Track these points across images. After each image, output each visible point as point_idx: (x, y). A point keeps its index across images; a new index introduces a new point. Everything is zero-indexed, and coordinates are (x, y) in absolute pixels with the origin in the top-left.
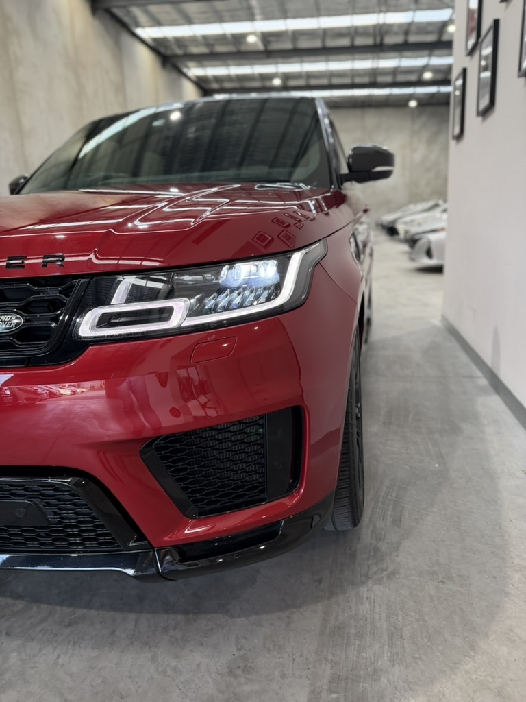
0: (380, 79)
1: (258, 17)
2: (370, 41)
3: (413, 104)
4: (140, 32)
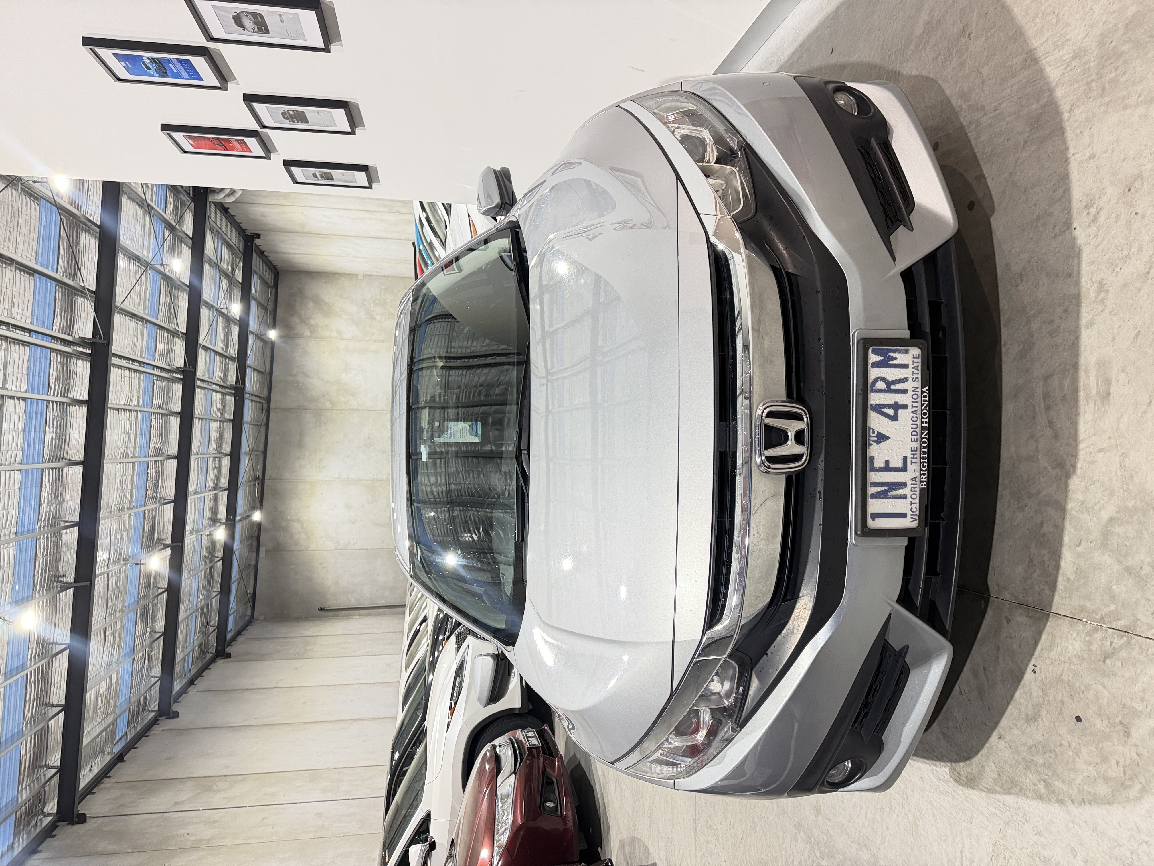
2: (178, 388)
3: (273, 334)
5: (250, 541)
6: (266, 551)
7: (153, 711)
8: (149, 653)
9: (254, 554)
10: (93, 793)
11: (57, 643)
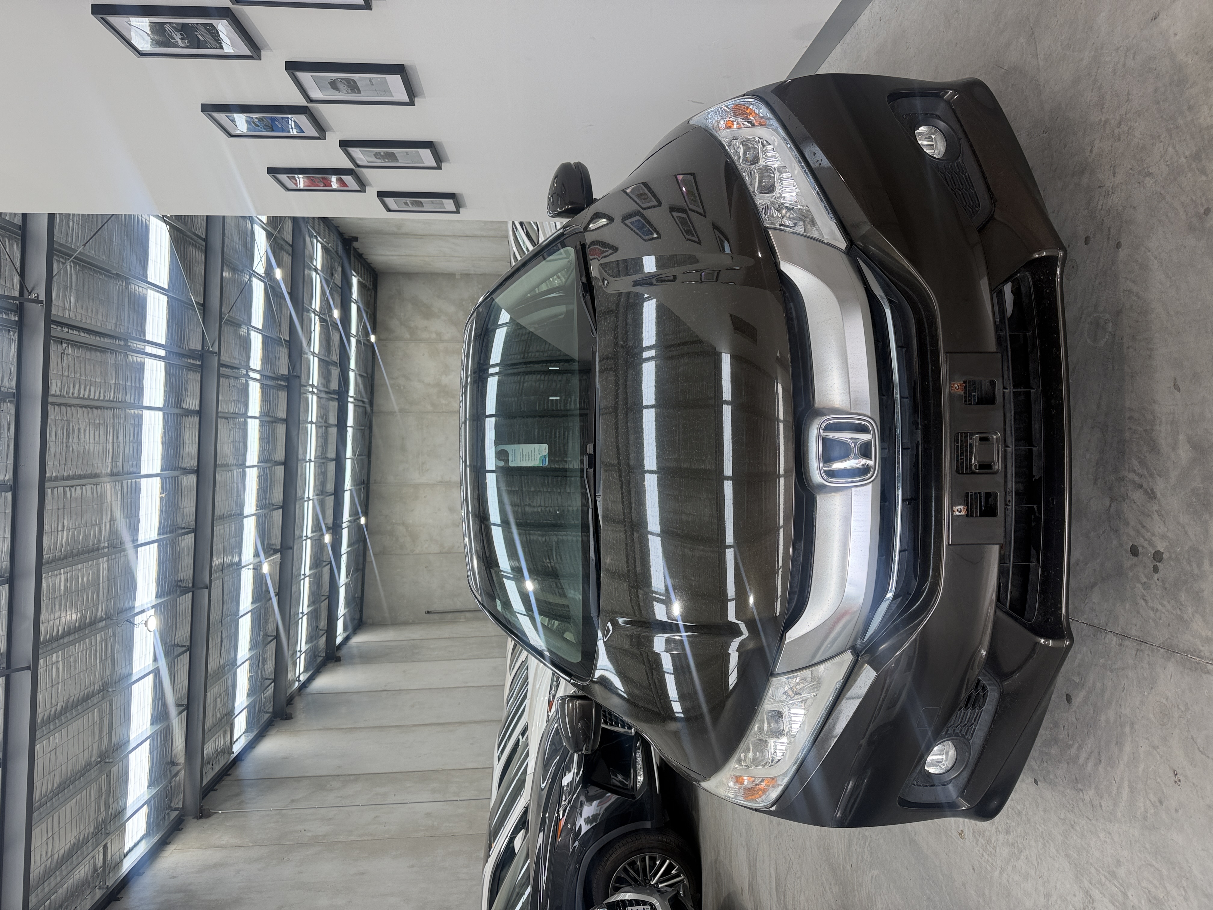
0: (334, 385)
1: (236, 559)
2: (283, 396)
4: (237, 748)
5: (357, 546)
7: (268, 713)
8: (262, 656)
9: (361, 559)
10: (215, 790)
11: (178, 645)
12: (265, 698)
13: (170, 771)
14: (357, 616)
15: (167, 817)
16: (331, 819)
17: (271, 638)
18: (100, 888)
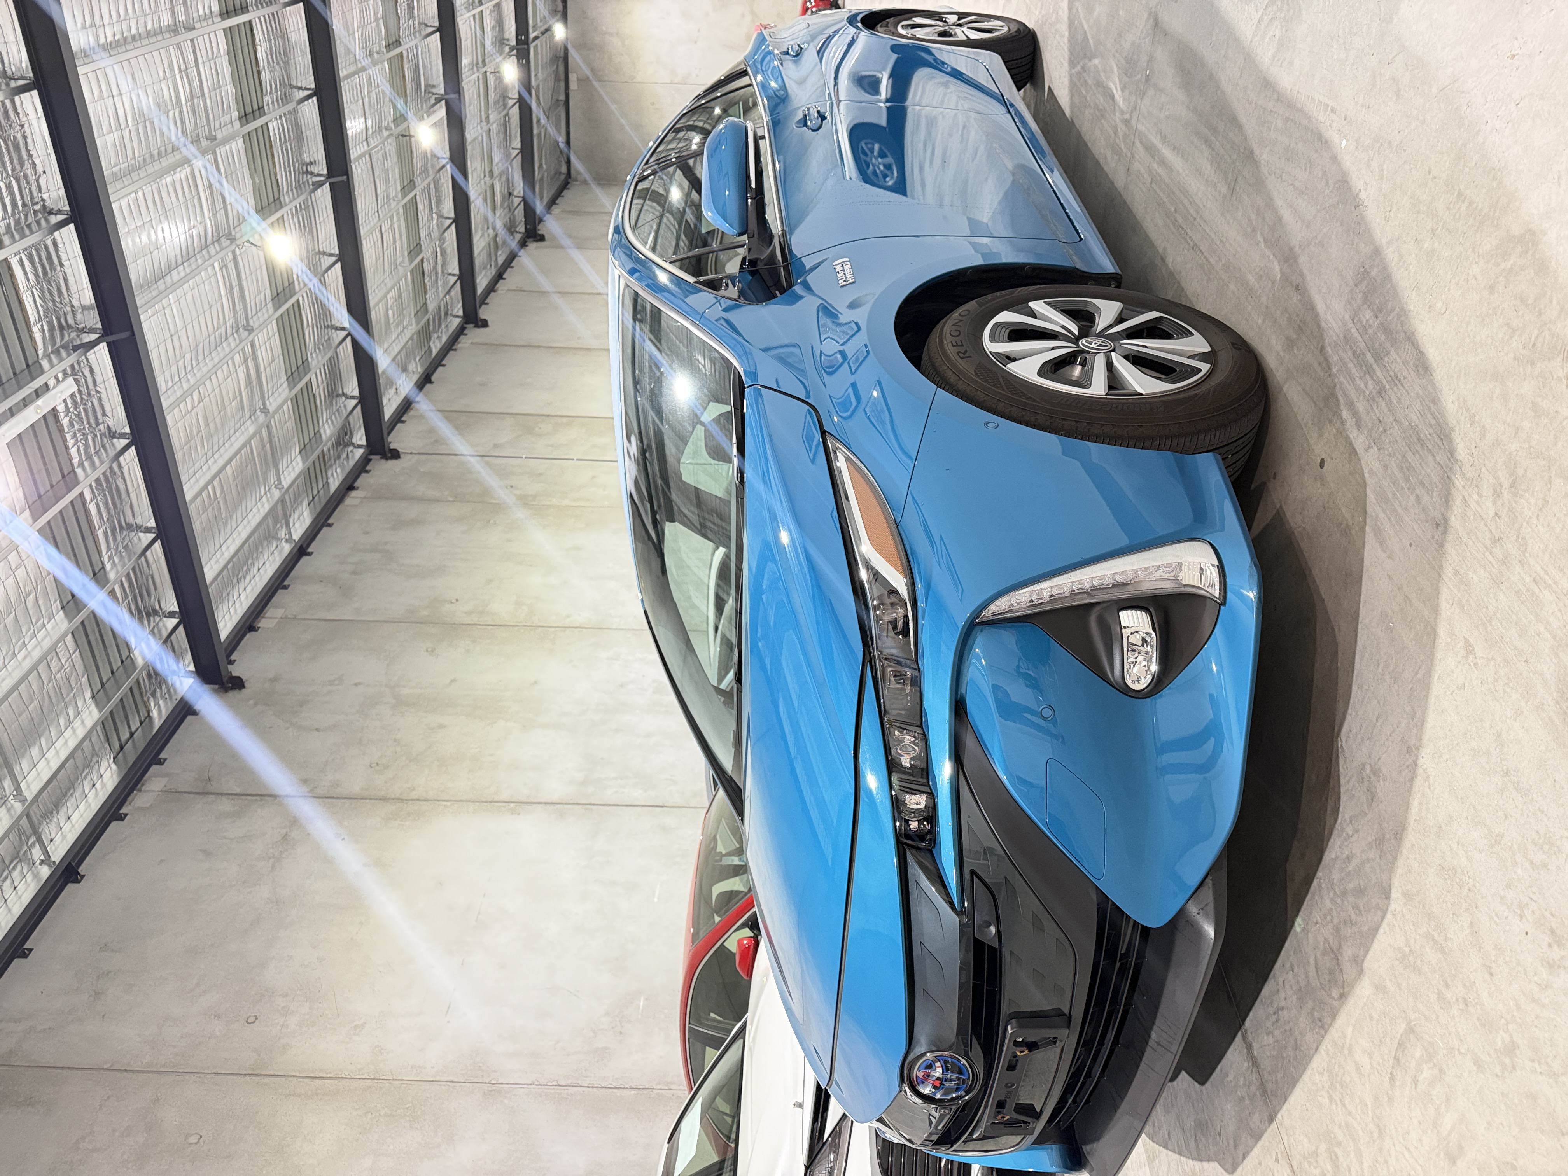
5: (555, 67)
6: (578, 80)
7: (458, 317)
8: (440, 247)
9: (563, 85)
10: (403, 422)
11: (324, 253)
12: (451, 298)
13: (345, 406)
14: (564, 169)
15: (350, 455)
16: (541, 474)
17: (449, 222)
18: (287, 541)
